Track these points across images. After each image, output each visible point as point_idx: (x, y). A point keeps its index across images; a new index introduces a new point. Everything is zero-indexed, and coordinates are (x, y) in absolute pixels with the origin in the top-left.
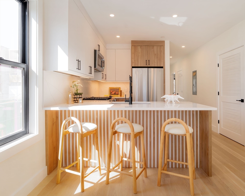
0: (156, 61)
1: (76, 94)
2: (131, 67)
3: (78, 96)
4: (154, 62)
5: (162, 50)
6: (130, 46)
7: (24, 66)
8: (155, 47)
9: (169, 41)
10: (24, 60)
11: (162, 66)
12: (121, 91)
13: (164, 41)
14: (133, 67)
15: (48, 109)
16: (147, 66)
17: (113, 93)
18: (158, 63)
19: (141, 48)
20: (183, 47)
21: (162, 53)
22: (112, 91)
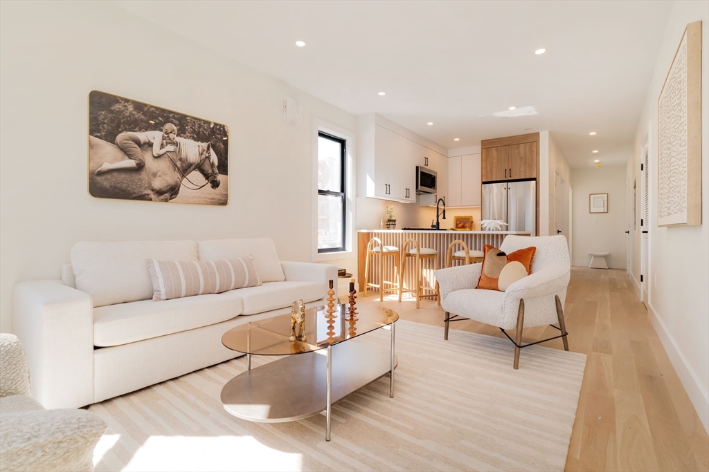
0: (522, 169)
1: (389, 221)
2: (480, 183)
3: (391, 223)
4: (520, 171)
5: (534, 149)
6: (478, 148)
7: (342, 194)
8: (522, 146)
9: (548, 132)
10: (343, 189)
11: (534, 176)
12: (472, 222)
13: (539, 133)
14: (484, 183)
15: (359, 231)
16: (506, 179)
17: (460, 225)
18: (526, 172)
19: (496, 150)
20: (593, 134)
21: (535, 155)
22: (458, 222)
